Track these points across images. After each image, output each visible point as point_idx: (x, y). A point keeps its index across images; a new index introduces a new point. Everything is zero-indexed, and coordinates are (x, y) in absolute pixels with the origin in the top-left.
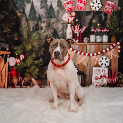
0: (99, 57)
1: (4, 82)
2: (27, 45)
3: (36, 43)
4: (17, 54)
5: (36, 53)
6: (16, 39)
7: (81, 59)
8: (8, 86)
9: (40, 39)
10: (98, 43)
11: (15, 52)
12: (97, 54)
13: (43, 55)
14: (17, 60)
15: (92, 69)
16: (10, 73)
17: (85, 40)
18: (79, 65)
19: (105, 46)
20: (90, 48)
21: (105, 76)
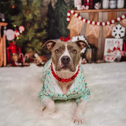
0: (113, 26)
1: (2, 59)
2: (27, 14)
3: (38, 11)
4: (15, 26)
5: (38, 24)
6: (13, 7)
7: (92, 29)
8: (7, 63)
9: (42, 6)
10: (112, 9)
11: (12, 23)
12: (111, 23)
13: (47, 26)
14: (16, 32)
15: (104, 41)
16: (8, 49)
17: (96, 6)
18: (89, 36)
19: (120, 12)
20: (102, 16)
21: (119, 49)
